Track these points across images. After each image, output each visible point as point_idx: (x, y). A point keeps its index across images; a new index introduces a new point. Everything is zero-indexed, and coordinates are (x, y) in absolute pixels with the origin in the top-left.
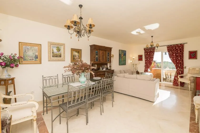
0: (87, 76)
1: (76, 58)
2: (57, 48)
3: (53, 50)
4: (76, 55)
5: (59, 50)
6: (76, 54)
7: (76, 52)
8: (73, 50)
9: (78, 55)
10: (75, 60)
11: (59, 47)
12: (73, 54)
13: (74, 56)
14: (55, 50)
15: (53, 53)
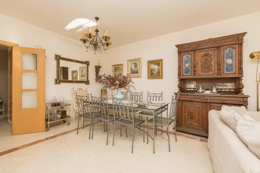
0: (159, 98)
1: (154, 72)
2: (134, 64)
3: (131, 67)
4: (155, 69)
5: (136, 66)
6: (155, 67)
7: (155, 65)
8: (150, 62)
9: (158, 69)
10: (154, 75)
11: (136, 63)
12: (151, 68)
13: (152, 70)
14: (133, 67)
15: (131, 70)
